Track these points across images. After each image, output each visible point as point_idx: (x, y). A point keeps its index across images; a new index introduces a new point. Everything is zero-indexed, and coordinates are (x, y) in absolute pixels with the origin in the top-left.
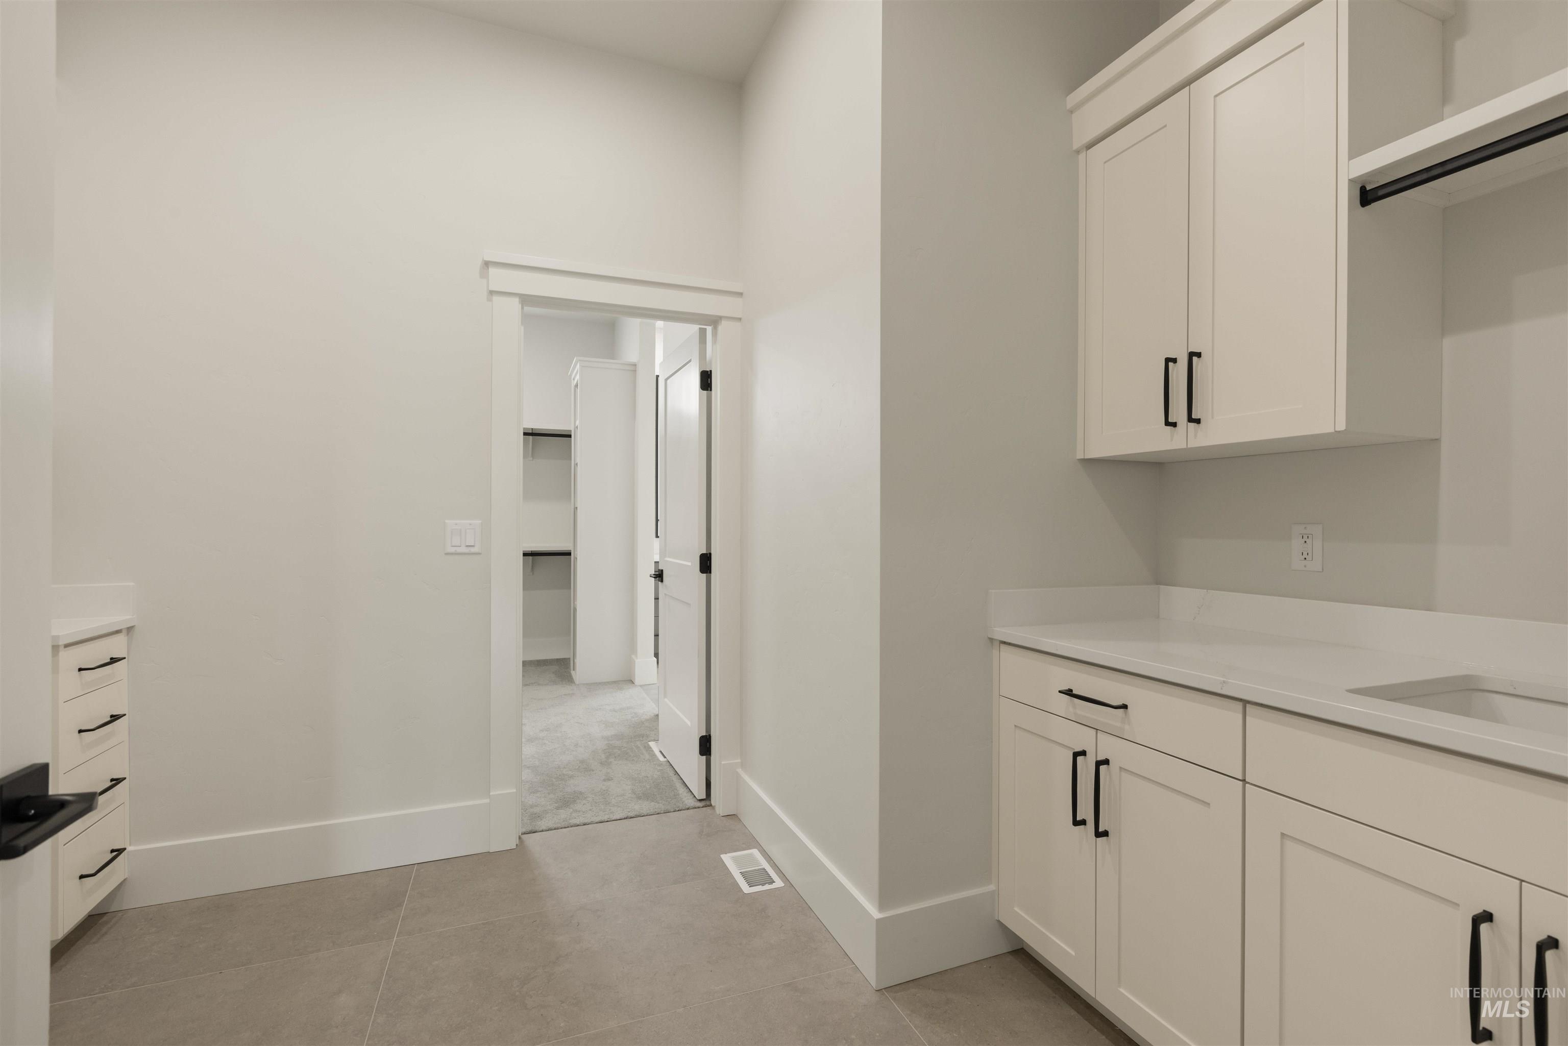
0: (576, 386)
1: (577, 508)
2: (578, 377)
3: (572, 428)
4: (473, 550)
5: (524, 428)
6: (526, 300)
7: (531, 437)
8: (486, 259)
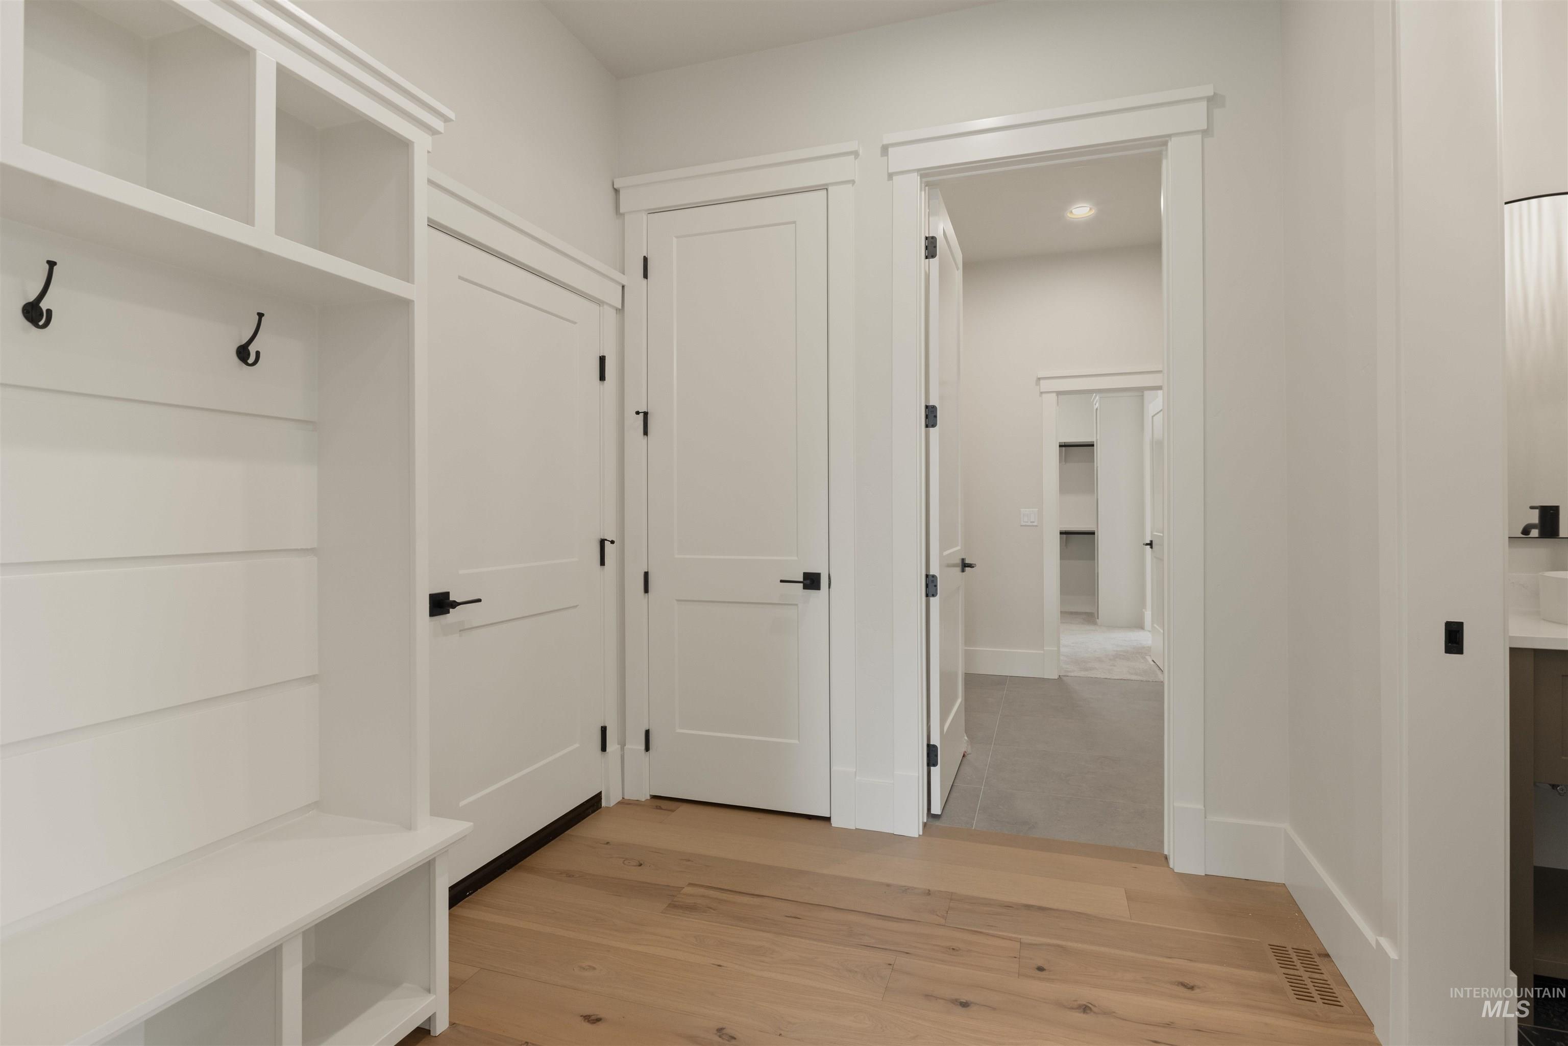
0: (1097, 409)
2: (1097, 405)
3: (1094, 440)
4: (1032, 524)
5: (1059, 443)
6: (1059, 393)
7: (1064, 448)
8: (1039, 377)
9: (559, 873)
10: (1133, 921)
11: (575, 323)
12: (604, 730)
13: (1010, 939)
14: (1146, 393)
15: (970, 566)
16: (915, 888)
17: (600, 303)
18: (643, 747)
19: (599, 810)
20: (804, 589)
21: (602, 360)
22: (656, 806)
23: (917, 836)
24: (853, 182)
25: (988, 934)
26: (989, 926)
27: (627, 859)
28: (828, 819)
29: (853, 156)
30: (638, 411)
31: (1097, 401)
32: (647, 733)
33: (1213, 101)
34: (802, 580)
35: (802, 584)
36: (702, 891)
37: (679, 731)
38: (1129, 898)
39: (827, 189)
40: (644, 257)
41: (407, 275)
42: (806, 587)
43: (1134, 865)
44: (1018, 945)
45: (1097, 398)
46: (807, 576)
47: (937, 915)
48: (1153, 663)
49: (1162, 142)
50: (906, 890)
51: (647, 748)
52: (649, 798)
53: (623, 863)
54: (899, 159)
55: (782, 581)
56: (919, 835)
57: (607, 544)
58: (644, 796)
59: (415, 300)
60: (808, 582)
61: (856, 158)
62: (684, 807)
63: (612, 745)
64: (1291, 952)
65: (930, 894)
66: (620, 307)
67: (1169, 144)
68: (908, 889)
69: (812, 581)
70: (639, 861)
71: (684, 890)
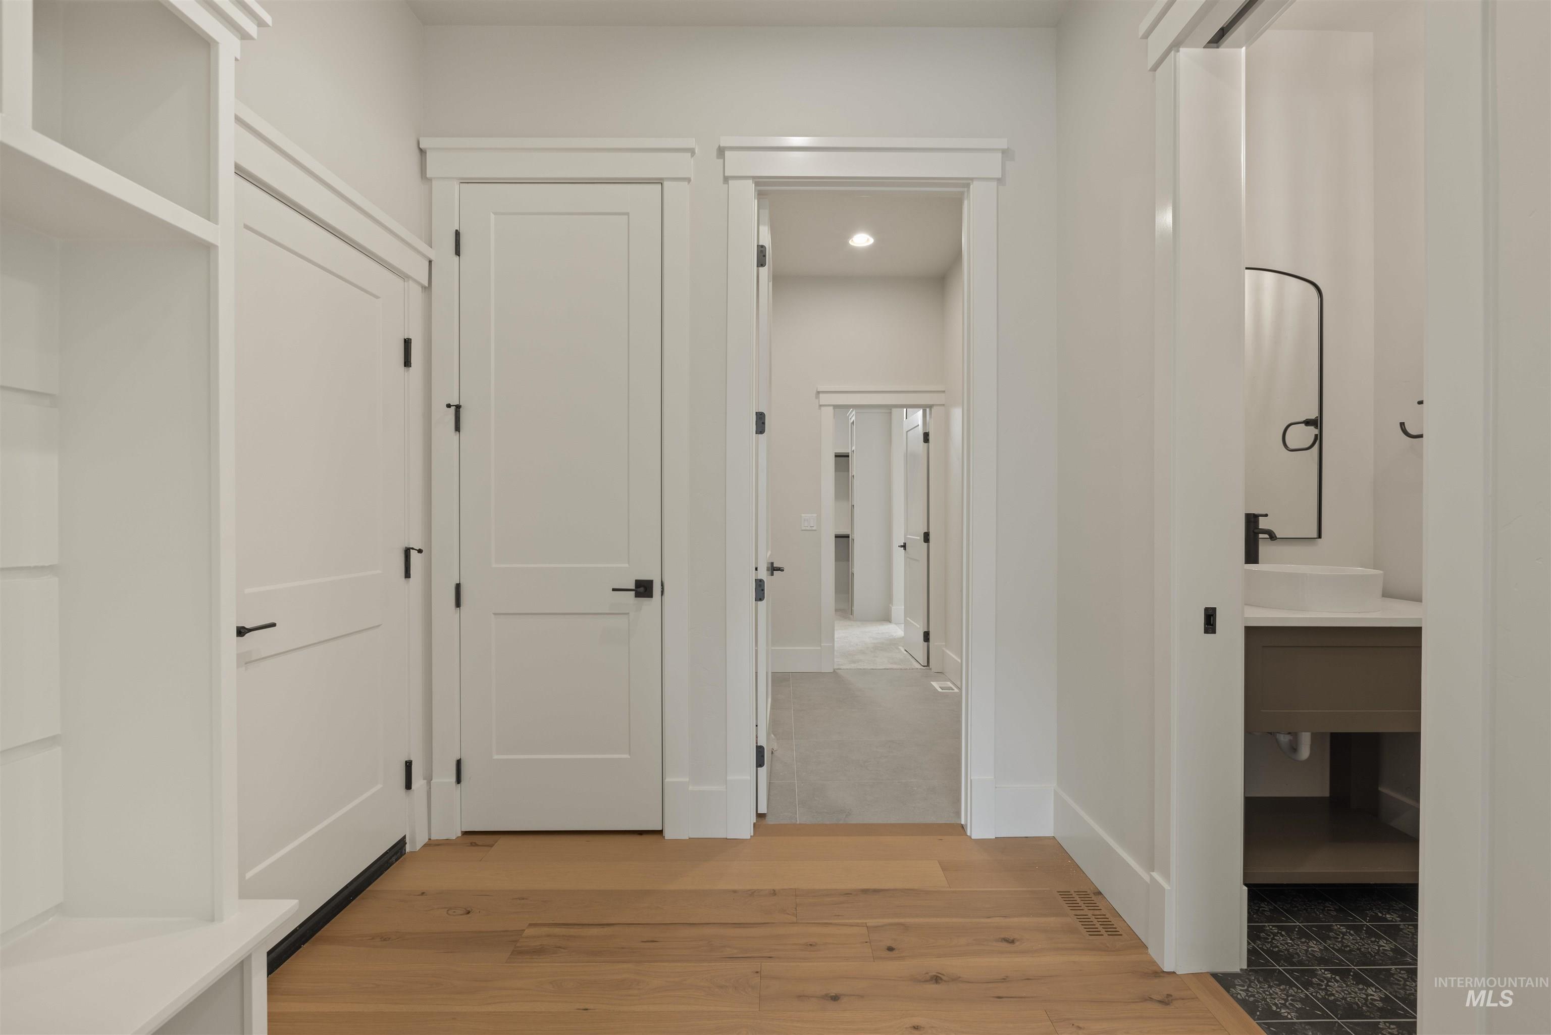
0: (853, 423)
1: (853, 506)
2: (854, 418)
3: (849, 452)
4: (814, 528)
5: (835, 453)
6: (836, 407)
7: (837, 458)
8: (818, 390)
9: (371, 938)
10: (952, 889)
11: (377, 297)
12: (408, 765)
13: (857, 925)
14: (894, 410)
15: (779, 569)
16: (761, 890)
17: (404, 277)
18: (454, 779)
19: (403, 857)
20: (636, 597)
21: (407, 343)
22: (471, 843)
23: (749, 838)
24: (689, 180)
25: (836, 924)
26: (836, 916)
27: (450, 909)
28: (660, 832)
29: (690, 154)
30: (449, 404)
31: (853, 416)
32: (459, 762)
33: (1006, 153)
34: (633, 588)
35: (634, 592)
36: (546, 930)
37: (496, 757)
38: (944, 869)
39: (662, 183)
40: (456, 230)
41: (209, 213)
42: (638, 595)
43: (940, 837)
44: (864, 930)
45: (854, 412)
46: (639, 584)
47: (788, 914)
48: (905, 652)
49: (966, 183)
50: (752, 893)
51: (459, 781)
52: (460, 835)
53: (447, 913)
54: (735, 163)
55: (614, 590)
56: (751, 836)
57: (413, 553)
58: (454, 833)
59: (219, 245)
60: (641, 590)
61: (692, 156)
62: (503, 841)
63: (418, 782)
64: (1074, 895)
65: (775, 894)
66: (427, 285)
67: (971, 186)
68: (755, 892)
69: (644, 589)
70: (465, 909)
71: (525, 932)
